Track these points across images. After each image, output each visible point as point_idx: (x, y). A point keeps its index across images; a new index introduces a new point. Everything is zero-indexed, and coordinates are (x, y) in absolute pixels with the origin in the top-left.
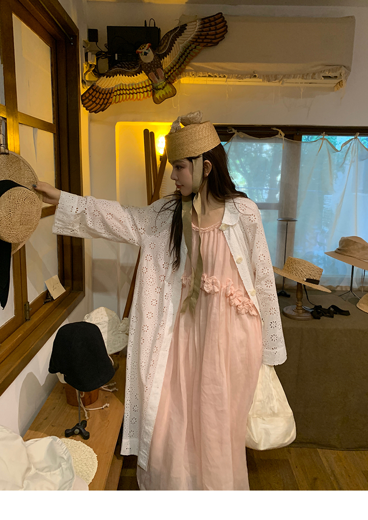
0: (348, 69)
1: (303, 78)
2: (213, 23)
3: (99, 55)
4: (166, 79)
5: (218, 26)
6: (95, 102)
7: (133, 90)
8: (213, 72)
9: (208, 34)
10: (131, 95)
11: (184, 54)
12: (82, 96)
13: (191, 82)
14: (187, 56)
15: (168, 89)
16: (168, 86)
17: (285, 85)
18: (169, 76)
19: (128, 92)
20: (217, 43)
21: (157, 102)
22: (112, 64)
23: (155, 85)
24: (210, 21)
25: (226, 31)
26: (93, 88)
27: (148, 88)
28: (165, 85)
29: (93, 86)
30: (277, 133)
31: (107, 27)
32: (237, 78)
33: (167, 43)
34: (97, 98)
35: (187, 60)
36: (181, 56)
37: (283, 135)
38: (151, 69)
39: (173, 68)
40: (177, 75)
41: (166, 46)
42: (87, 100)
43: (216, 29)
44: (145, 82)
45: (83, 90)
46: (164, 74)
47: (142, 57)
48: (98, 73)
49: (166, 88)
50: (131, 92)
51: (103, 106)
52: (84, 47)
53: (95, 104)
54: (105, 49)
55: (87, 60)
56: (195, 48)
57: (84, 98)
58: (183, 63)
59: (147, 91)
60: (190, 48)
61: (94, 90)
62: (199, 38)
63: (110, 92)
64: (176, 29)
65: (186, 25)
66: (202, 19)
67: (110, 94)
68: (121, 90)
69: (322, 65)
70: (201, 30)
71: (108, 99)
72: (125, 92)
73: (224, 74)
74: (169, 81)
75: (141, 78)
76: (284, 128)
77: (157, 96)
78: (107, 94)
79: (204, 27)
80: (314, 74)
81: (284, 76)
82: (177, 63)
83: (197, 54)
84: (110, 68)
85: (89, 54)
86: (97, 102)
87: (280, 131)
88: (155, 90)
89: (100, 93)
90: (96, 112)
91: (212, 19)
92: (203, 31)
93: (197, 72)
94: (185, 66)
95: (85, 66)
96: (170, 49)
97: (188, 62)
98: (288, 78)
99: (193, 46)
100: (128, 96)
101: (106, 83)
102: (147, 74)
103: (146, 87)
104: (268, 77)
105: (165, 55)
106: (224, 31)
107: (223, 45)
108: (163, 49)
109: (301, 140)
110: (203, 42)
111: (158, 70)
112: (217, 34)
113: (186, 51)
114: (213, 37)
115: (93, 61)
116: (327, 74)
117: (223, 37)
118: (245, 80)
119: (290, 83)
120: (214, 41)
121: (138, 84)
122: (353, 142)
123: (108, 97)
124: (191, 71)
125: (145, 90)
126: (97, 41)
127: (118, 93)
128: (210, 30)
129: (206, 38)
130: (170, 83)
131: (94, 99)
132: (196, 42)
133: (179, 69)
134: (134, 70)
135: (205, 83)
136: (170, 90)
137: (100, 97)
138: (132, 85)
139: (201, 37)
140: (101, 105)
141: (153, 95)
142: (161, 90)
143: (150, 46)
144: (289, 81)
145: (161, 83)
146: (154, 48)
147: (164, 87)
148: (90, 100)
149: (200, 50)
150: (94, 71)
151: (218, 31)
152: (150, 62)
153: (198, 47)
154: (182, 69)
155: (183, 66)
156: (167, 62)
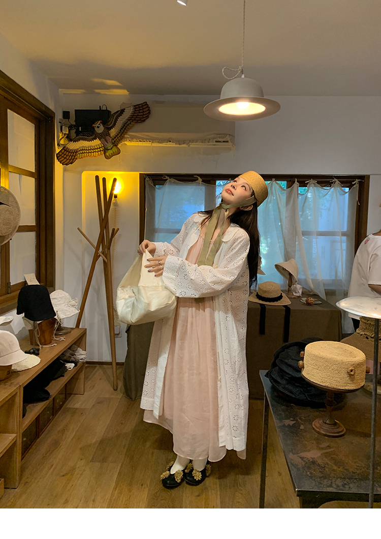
0: (233, 136)
1: (202, 142)
2: (141, 108)
4: (113, 143)
5: (144, 110)
6: (65, 158)
7: (91, 150)
8: (142, 138)
9: (138, 115)
10: (90, 154)
11: (123, 127)
12: (57, 154)
14: (125, 129)
15: (115, 149)
16: (114, 147)
18: (115, 141)
19: (88, 151)
20: (144, 121)
21: (107, 158)
22: (78, 133)
23: (106, 147)
24: (139, 107)
25: (149, 113)
26: (65, 149)
27: (101, 149)
28: (113, 147)
29: (64, 147)
30: (197, 179)
31: (75, 110)
32: (158, 142)
33: (112, 120)
34: (67, 156)
35: (125, 131)
36: (122, 129)
37: (201, 180)
39: (117, 136)
41: (112, 122)
42: (61, 157)
43: (144, 112)
44: (99, 145)
46: (111, 139)
47: (96, 129)
49: (113, 149)
50: (90, 151)
51: (71, 160)
52: (60, 122)
53: (66, 160)
54: (74, 123)
55: (61, 131)
56: (130, 124)
57: (58, 155)
58: (123, 133)
59: (100, 151)
60: (127, 124)
61: (65, 150)
62: (132, 118)
63: (76, 152)
64: (118, 112)
65: (124, 109)
66: (135, 106)
67: (76, 153)
68: (83, 150)
69: (214, 134)
70: (134, 112)
71: (75, 156)
72: (85, 151)
73: (150, 140)
74: (115, 144)
75: (97, 142)
77: (107, 154)
78: (74, 153)
79: (136, 111)
80: (209, 140)
81: (190, 141)
82: (120, 133)
83: (131, 127)
85: (63, 127)
86: (67, 158)
87: (199, 177)
88: (106, 150)
89: (69, 152)
90: (66, 165)
91: (140, 106)
92: (135, 113)
93: (132, 138)
94: (124, 135)
95: (61, 134)
96: (115, 124)
97: (126, 132)
99: (129, 122)
100: (88, 154)
101: (73, 146)
102: (100, 140)
103: (99, 148)
104: (179, 142)
105: (112, 128)
106: (148, 113)
107: (148, 121)
108: (110, 124)
109: (215, 184)
110: (135, 120)
111: (107, 138)
112: (144, 115)
113: (124, 125)
114: (142, 117)
115: (66, 131)
116: (218, 140)
117: (148, 117)
118: (163, 144)
120: (142, 119)
121: (94, 146)
123: (74, 155)
124: (128, 138)
125: (99, 150)
126: (69, 118)
127: (81, 152)
128: (139, 113)
129: (137, 118)
130: (116, 146)
131: (65, 156)
132: (131, 119)
133: (121, 136)
134: (91, 137)
135: (137, 145)
136: (116, 150)
137: (67, 154)
138: (90, 147)
139: (134, 117)
140: (70, 160)
141: (105, 153)
142: (110, 151)
143: (101, 122)
144: (193, 144)
149: (133, 125)
150: (67, 137)
151: (144, 113)
152: (101, 132)
153: (132, 123)
154: (122, 137)
155: (123, 135)
156: (113, 132)
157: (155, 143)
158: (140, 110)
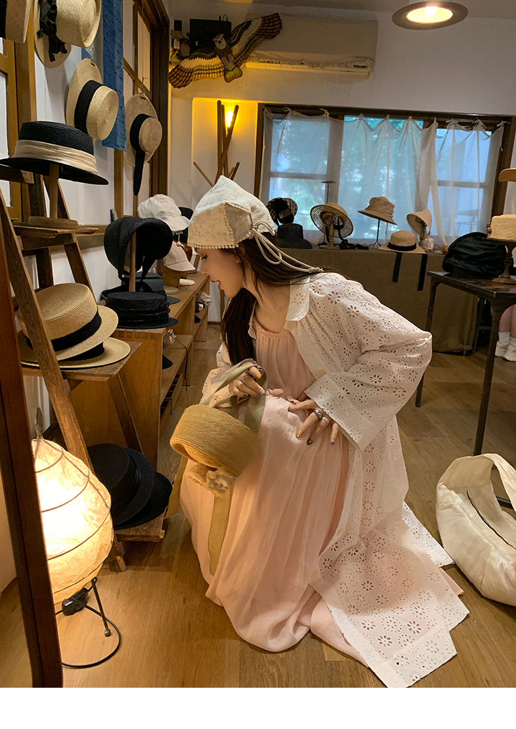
2: (271, 21)
3: (181, 41)
4: (235, 63)
5: (275, 23)
6: (178, 79)
8: (271, 58)
9: (267, 29)
10: (208, 75)
11: (249, 44)
12: (170, 73)
13: (254, 67)
15: (236, 71)
16: (236, 68)
19: (205, 72)
20: (274, 36)
21: (227, 81)
23: (226, 68)
24: (269, 19)
25: (281, 27)
26: (178, 67)
27: (221, 70)
28: (234, 68)
29: (178, 66)
31: (190, 19)
32: (289, 64)
33: (236, 34)
34: (180, 76)
36: (247, 45)
39: (240, 54)
40: (243, 59)
41: (235, 37)
42: (173, 77)
43: (274, 25)
44: (218, 65)
46: (233, 58)
47: (217, 45)
49: (234, 70)
50: (208, 72)
52: (172, 34)
53: (178, 81)
55: (173, 45)
56: (258, 39)
57: (171, 75)
58: (248, 51)
59: (220, 72)
60: (254, 39)
61: (179, 70)
62: (261, 32)
63: (191, 71)
64: (243, 24)
65: (251, 21)
66: (264, 18)
67: (191, 73)
68: (200, 70)
70: (263, 25)
71: (189, 77)
72: (202, 72)
73: (279, 61)
74: (237, 65)
75: (216, 61)
77: (228, 76)
78: (188, 73)
79: (264, 23)
80: (347, 63)
81: (325, 64)
82: (244, 50)
83: (259, 44)
85: (175, 40)
86: (181, 79)
87: (326, 111)
88: (226, 71)
89: (183, 72)
90: (179, 87)
91: (270, 17)
92: (263, 26)
93: (259, 59)
94: (250, 53)
95: (171, 50)
96: (238, 40)
97: (252, 50)
98: (328, 66)
99: (256, 38)
100: (205, 75)
101: (188, 64)
102: (220, 58)
104: (313, 64)
105: (235, 44)
106: (279, 28)
107: (278, 37)
108: (234, 39)
110: (263, 35)
111: (229, 55)
112: (274, 29)
113: (250, 42)
114: (271, 31)
116: (357, 64)
117: (279, 32)
118: (295, 66)
119: (328, 71)
120: (272, 34)
121: (213, 66)
123: (189, 75)
124: (254, 57)
125: (218, 70)
126: (181, 30)
127: (197, 72)
128: (269, 26)
129: (266, 32)
130: (238, 66)
131: (178, 77)
132: (259, 34)
133: (245, 55)
134: (210, 54)
135: (265, 67)
136: (238, 71)
137: (181, 74)
138: (209, 66)
139: (263, 31)
140: (183, 82)
141: (225, 75)
142: (231, 72)
143: (223, 37)
145: (231, 66)
146: (226, 38)
148: (175, 77)
151: (275, 27)
152: (223, 48)
153: (260, 39)
155: (248, 53)
156: (236, 49)
157: (286, 65)
158: (270, 23)
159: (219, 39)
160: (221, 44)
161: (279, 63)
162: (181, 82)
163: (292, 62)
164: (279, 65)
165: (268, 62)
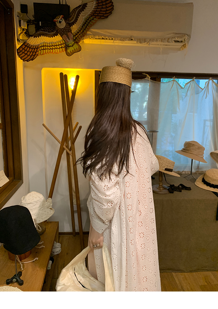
0: (189, 36)
1: (162, 41)
2: (104, 3)
3: (29, 22)
4: (74, 40)
5: (108, 5)
6: (26, 54)
7: (52, 47)
8: (105, 36)
9: (101, 11)
10: (51, 50)
11: (86, 23)
12: (18, 50)
13: (91, 43)
14: (88, 25)
15: (76, 46)
16: (76, 45)
17: (151, 46)
18: (76, 38)
19: (49, 48)
20: (107, 17)
21: (68, 55)
22: (38, 28)
23: (67, 44)
25: (113, 9)
27: (63, 46)
29: (25, 43)
30: (145, 77)
31: (34, 3)
32: (120, 40)
33: (74, 15)
34: (28, 52)
36: (84, 25)
37: (150, 78)
38: (64, 32)
39: (78, 33)
40: (81, 37)
41: (73, 18)
42: (21, 53)
43: (107, 7)
44: (60, 41)
45: (18, 46)
46: (72, 36)
47: (58, 24)
48: (29, 34)
49: (74, 46)
50: (51, 48)
51: (32, 57)
52: (18, 16)
53: (26, 56)
54: (33, 19)
55: (20, 26)
56: (93, 19)
57: (19, 51)
58: (85, 29)
59: (62, 48)
60: (90, 19)
61: (26, 46)
62: (95, 13)
63: (37, 48)
64: (80, 6)
65: (87, 4)
67: (37, 49)
68: (44, 46)
69: (173, 33)
71: (36, 52)
72: (47, 48)
73: (112, 38)
74: (76, 41)
75: (58, 39)
76: (150, 74)
77: (69, 51)
78: (34, 49)
79: (98, 6)
80: (169, 39)
81: (150, 40)
82: (81, 29)
83: (94, 24)
84: (36, 31)
85: (22, 21)
86: (28, 54)
87: (148, 75)
88: (67, 47)
89: (30, 48)
90: (27, 61)
92: (98, 8)
93: (95, 36)
94: (87, 31)
95: (19, 29)
96: (76, 20)
97: (88, 29)
98: (153, 41)
100: (49, 51)
101: (34, 41)
102: (61, 36)
103: (61, 45)
104: (140, 40)
105: (73, 23)
108: (72, 19)
109: (160, 81)
110: (98, 16)
111: (69, 34)
112: (107, 10)
113: (87, 21)
114: (104, 13)
115: (24, 26)
116: (177, 39)
117: (111, 13)
118: (125, 42)
119: (154, 45)
120: (105, 15)
121: (56, 43)
122: (192, 82)
123: (35, 51)
124: (91, 34)
125: (60, 46)
126: (27, 13)
127: (42, 48)
128: (102, 8)
129: (100, 13)
130: (77, 43)
131: (26, 52)
132: (94, 15)
133: (83, 33)
134: (52, 33)
135: (100, 43)
136: (77, 47)
137: (30, 51)
138: (52, 43)
139: (96, 12)
140: (31, 56)
141: (66, 50)
142: (71, 47)
143: (63, 17)
144: (153, 43)
145: (71, 42)
147: (73, 45)
148: (23, 53)
149: (96, 21)
150: (25, 33)
151: (108, 9)
152: (63, 28)
153: (95, 19)
154: (85, 33)
155: (85, 31)
156: (75, 28)
157: (118, 41)
158: (103, 5)
159: (59, 20)
160: (62, 24)
161: (112, 39)
162: (29, 57)
163: (123, 39)
164: (112, 41)
165: (103, 38)
